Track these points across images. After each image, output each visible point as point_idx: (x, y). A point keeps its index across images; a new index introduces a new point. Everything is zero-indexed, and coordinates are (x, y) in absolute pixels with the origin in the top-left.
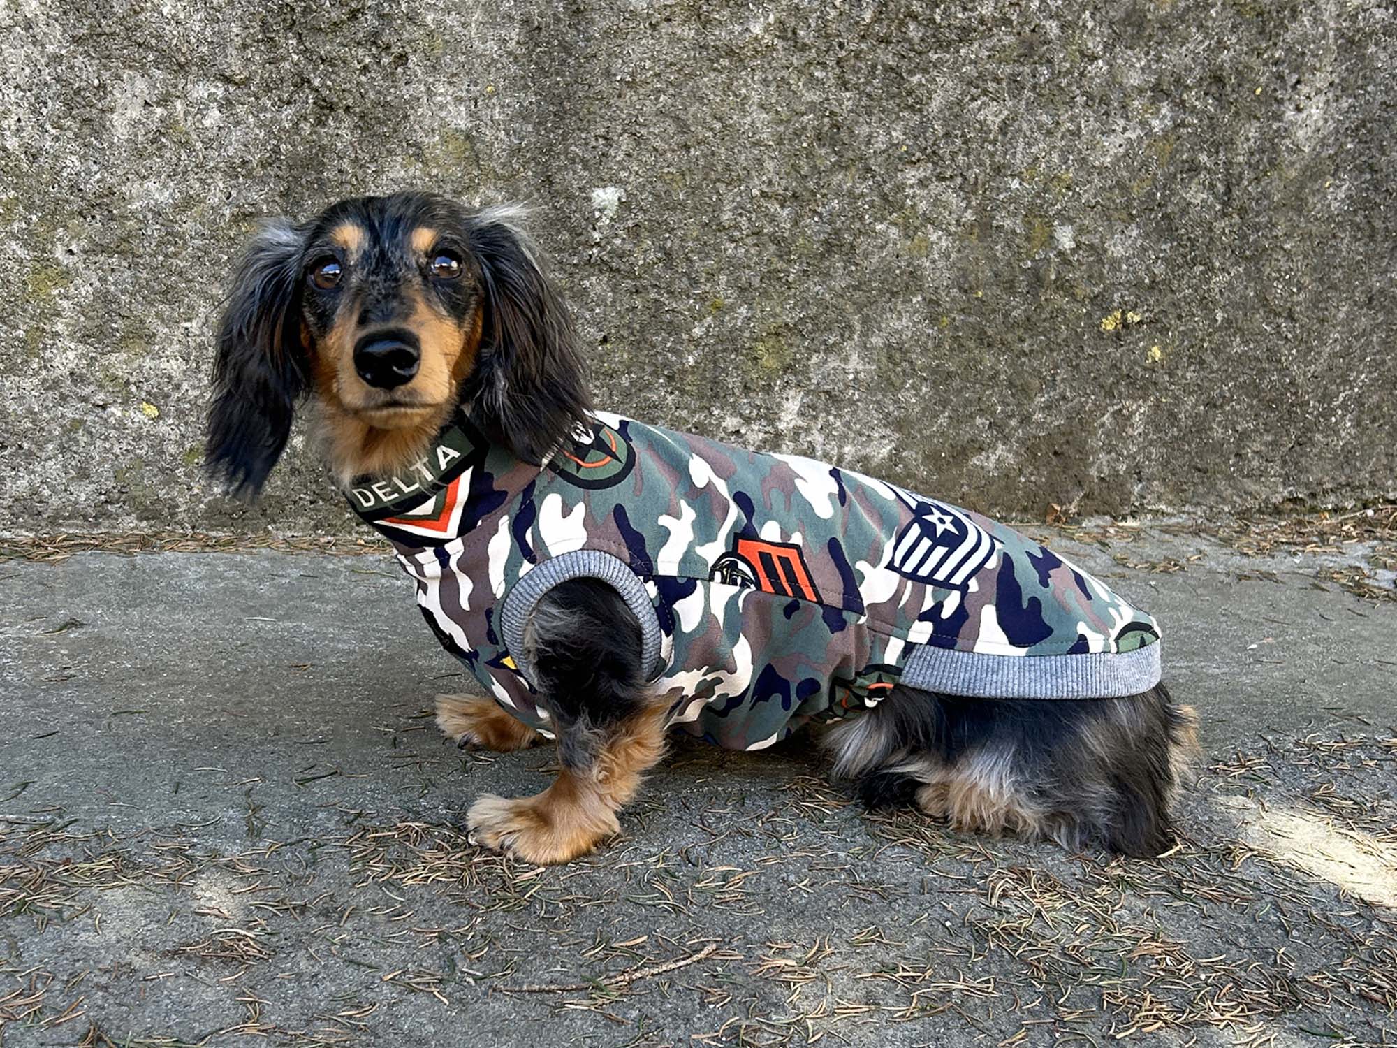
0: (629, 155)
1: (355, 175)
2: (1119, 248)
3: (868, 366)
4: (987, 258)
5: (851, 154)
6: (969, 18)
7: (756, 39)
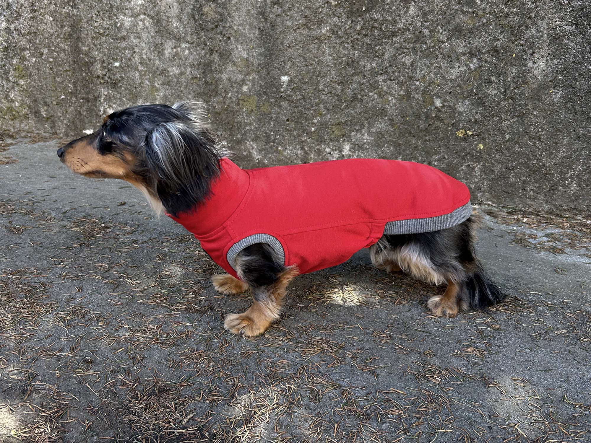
0: (290, 67)
1: (219, 69)
2: (462, 108)
3: (371, 138)
4: (410, 107)
5: (358, 71)
6: (395, 28)
7: (324, 34)
